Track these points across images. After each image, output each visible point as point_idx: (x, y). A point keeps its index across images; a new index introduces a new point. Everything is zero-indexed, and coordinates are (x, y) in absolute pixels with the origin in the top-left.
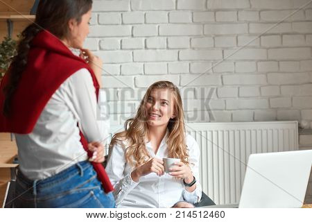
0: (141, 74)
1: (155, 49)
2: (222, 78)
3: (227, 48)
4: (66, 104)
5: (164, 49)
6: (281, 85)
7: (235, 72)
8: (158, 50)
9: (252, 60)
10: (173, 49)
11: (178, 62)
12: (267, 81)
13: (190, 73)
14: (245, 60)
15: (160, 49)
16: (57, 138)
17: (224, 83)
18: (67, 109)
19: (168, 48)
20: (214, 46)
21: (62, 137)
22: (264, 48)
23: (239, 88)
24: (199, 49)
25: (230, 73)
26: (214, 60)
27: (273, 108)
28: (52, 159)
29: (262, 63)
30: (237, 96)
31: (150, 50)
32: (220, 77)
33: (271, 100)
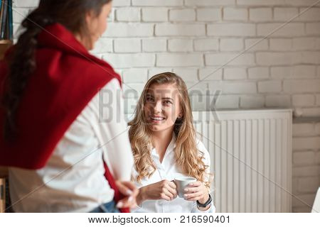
0: (110, 52)
1: (127, 22)
2: (204, 57)
3: (211, 22)
4: (92, 128)
5: (136, 22)
6: (271, 67)
7: (219, 50)
8: (130, 24)
9: (239, 37)
10: (148, 22)
11: (153, 38)
12: (255, 62)
13: (168, 51)
14: (230, 37)
15: (133, 22)
16: (77, 173)
17: (207, 63)
18: (92, 134)
19: (142, 21)
20: (196, 20)
21: (84, 172)
22: (253, 23)
23: (223, 69)
24: (178, 23)
25: (213, 51)
26: (195, 36)
27: (261, 93)
28: (68, 202)
29: (250, 40)
30: (220, 78)
31: (121, 24)
32: (202, 56)
33: (260, 83)
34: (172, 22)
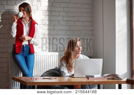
34: (43, 25)
